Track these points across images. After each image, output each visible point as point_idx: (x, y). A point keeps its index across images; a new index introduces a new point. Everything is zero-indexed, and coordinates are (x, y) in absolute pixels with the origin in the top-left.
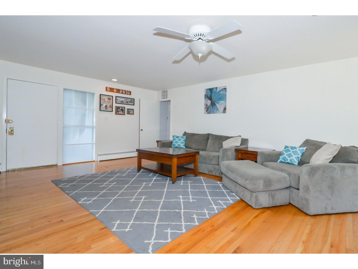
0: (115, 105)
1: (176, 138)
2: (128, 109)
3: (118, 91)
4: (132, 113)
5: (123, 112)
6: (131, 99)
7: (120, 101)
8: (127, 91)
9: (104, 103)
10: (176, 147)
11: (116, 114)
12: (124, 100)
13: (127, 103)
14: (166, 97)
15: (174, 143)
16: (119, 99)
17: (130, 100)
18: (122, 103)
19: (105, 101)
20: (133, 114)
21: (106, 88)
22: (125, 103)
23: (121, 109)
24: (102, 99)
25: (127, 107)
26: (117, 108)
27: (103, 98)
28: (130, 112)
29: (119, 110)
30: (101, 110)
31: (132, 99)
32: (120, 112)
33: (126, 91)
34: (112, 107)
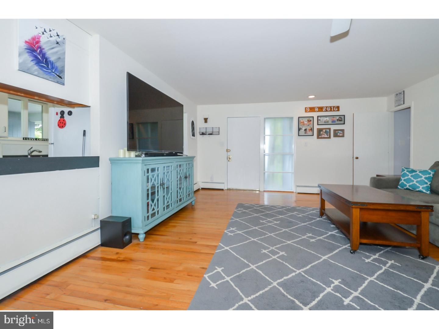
0: (316, 127)
1: (408, 173)
2: (335, 131)
3: (321, 109)
4: (341, 135)
5: (327, 135)
6: (339, 116)
7: (324, 121)
8: (334, 107)
9: (302, 126)
10: (407, 189)
11: (318, 138)
12: (329, 119)
13: (333, 123)
14: (402, 102)
15: (403, 181)
16: (321, 119)
17: (338, 118)
18: (326, 123)
19: (304, 124)
20: (343, 136)
21: (306, 108)
22: (330, 123)
23: (324, 131)
24: (301, 123)
25: (333, 128)
26: (319, 131)
27: (302, 121)
28: (339, 134)
29: (322, 132)
30: (300, 135)
31: (341, 116)
32: (324, 134)
33: (332, 107)
34: (312, 130)
